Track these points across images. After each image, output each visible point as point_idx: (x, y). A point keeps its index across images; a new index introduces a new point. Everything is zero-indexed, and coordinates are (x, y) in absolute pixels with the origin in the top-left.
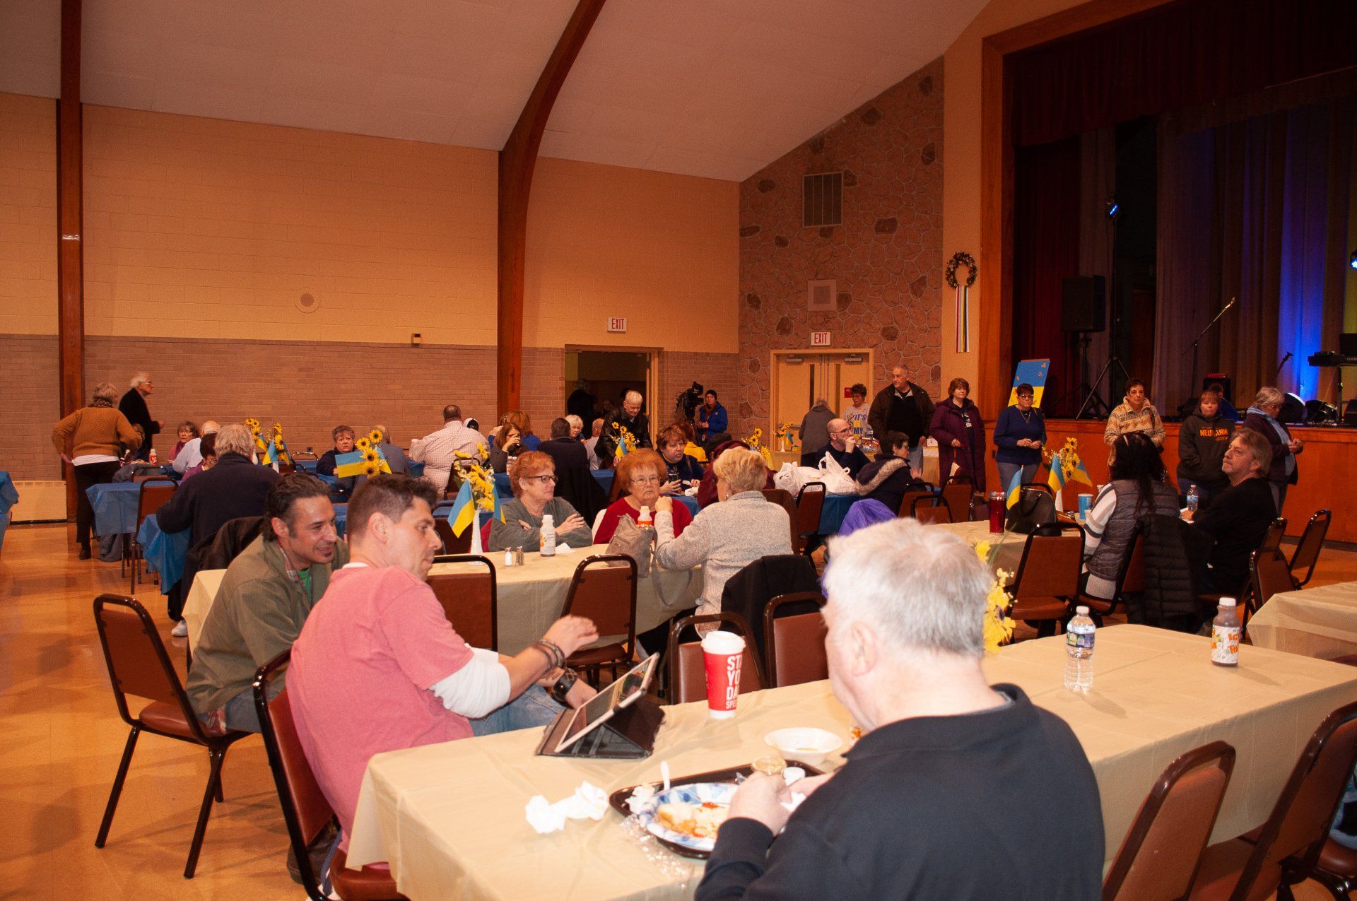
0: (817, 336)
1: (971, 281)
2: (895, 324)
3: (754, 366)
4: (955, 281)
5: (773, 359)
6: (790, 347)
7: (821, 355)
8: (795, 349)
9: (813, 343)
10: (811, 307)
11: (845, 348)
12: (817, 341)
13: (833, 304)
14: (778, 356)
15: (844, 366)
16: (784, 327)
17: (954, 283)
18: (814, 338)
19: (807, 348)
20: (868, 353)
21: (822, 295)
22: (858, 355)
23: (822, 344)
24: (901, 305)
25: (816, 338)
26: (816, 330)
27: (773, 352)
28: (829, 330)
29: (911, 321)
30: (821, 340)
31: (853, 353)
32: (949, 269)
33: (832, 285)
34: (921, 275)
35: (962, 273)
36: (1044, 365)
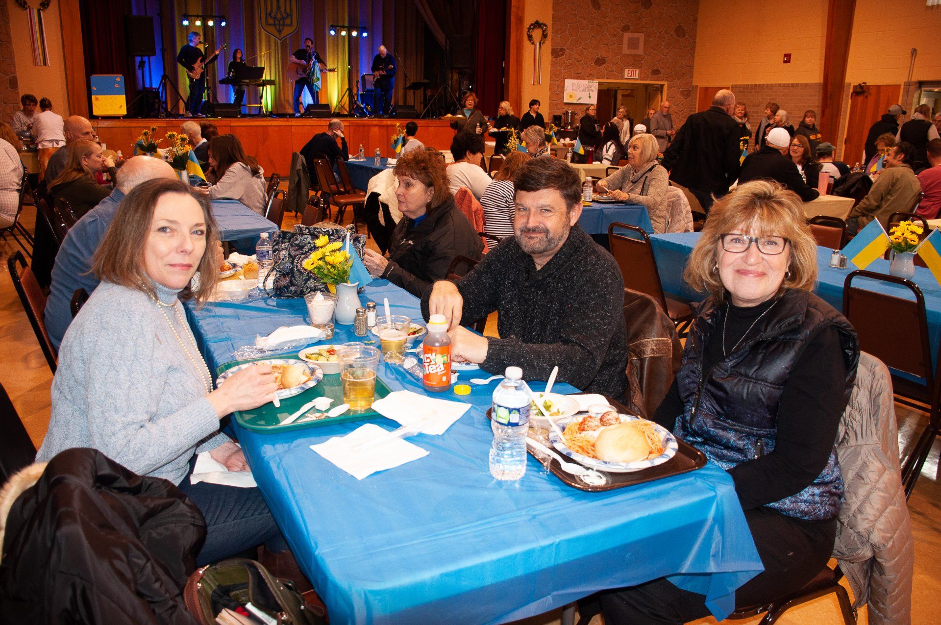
1: (44, 5)
4: (26, 3)
17: (23, 5)
36: (118, 79)
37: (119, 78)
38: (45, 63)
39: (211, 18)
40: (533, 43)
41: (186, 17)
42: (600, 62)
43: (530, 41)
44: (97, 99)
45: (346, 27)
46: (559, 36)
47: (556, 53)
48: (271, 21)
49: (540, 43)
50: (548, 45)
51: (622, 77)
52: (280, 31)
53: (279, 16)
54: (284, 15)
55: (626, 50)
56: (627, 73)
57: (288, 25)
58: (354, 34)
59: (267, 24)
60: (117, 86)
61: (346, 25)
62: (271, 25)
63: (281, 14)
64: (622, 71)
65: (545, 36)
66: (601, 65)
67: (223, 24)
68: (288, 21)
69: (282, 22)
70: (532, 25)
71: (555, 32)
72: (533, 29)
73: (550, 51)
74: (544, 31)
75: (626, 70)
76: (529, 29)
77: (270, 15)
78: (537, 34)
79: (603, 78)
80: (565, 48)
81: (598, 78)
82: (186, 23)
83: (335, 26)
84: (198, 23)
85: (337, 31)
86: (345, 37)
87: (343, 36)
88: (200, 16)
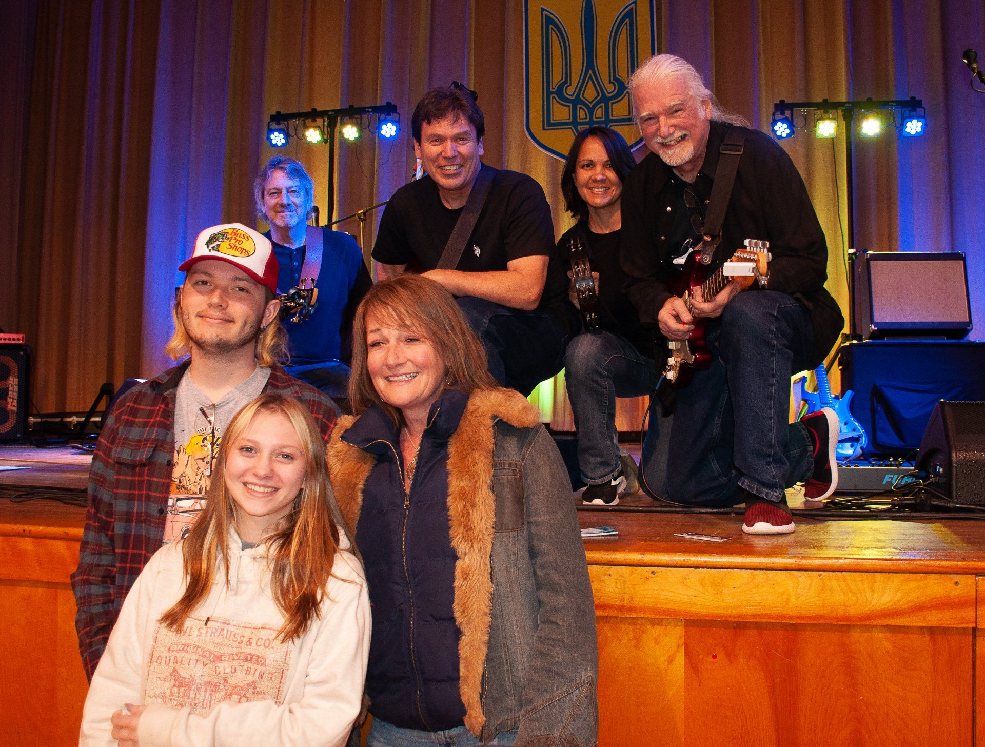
39: (351, 113)
41: (280, 120)
45: (836, 105)
48: (561, 112)
53: (590, 94)
54: (610, 89)
57: (621, 121)
58: (871, 127)
59: (549, 123)
62: (561, 125)
63: (599, 87)
67: (388, 130)
68: (620, 109)
69: (599, 114)
77: (560, 92)
82: (278, 139)
83: (791, 106)
84: (313, 136)
85: (798, 122)
86: (832, 142)
87: (824, 141)
88: (322, 114)
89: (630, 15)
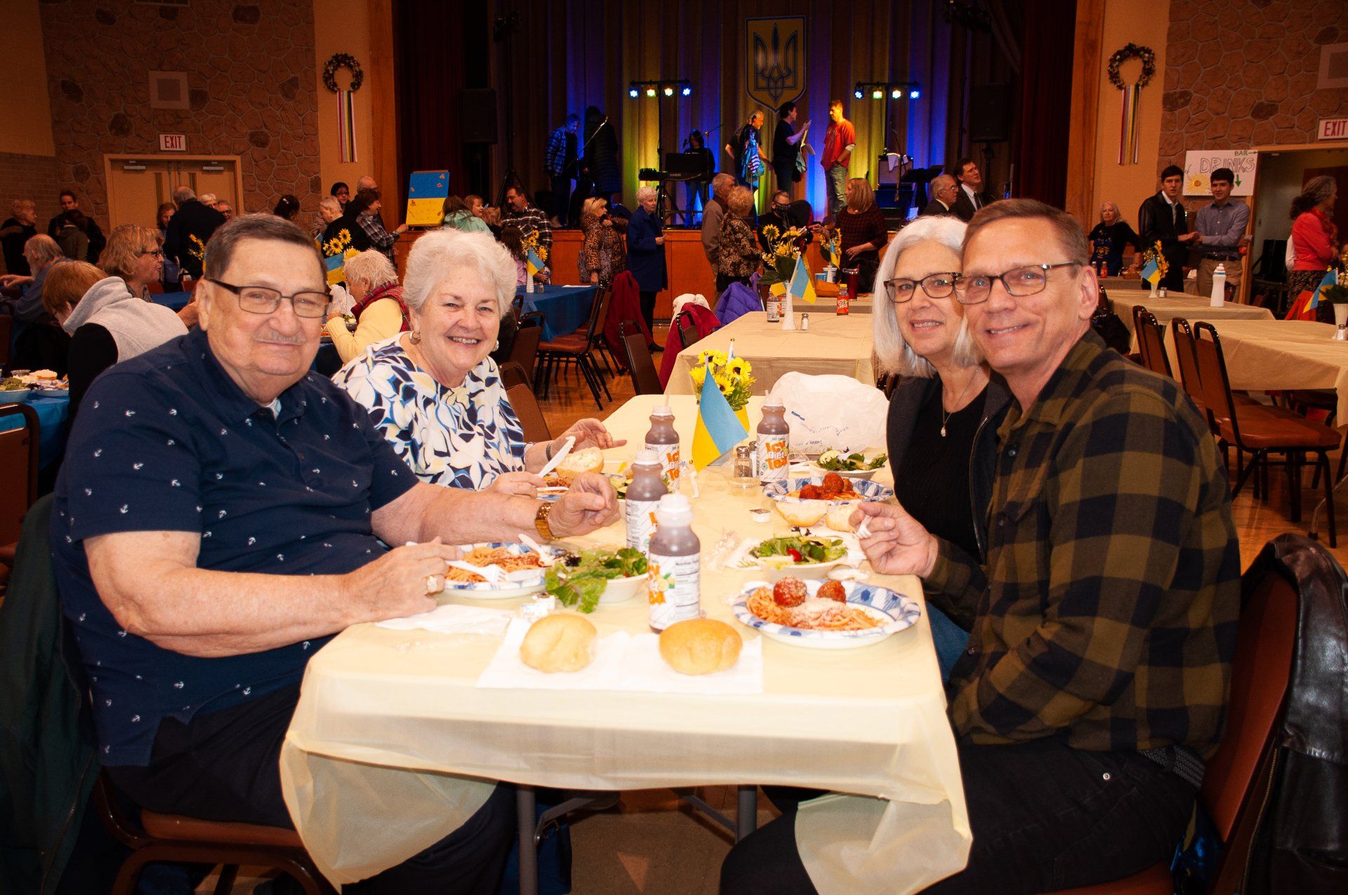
0: (168, 139)
1: (356, 86)
2: (264, 129)
3: (81, 173)
4: (335, 85)
5: (107, 164)
6: (130, 150)
7: (169, 162)
8: (138, 153)
9: (163, 147)
10: (156, 103)
11: (204, 154)
12: (169, 145)
13: (184, 103)
14: (112, 161)
15: (199, 175)
16: (120, 126)
17: (332, 87)
18: (164, 141)
19: (155, 153)
20: (234, 162)
21: (169, 90)
22: (220, 163)
23: (175, 149)
24: (270, 107)
25: (166, 142)
26: (164, 132)
27: (107, 157)
28: (183, 132)
29: (283, 127)
30: (174, 144)
31: (214, 161)
32: (327, 71)
33: (182, 78)
34: (292, 75)
35: (344, 77)
36: (442, 177)
37: (444, 175)
38: (352, 160)
39: (670, 84)
40: (1120, 88)
41: (634, 86)
42: (1262, 111)
43: (1115, 82)
44: (413, 203)
45: (882, 84)
46: (1180, 68)
47: (1171, 102)
48: (762, 83)
49: (1137, 86)
50: (1156, 88)
51: (1314, 139)
52: (776, 98)
53: (776, 75)
54: (784, 72)
55: (1324, 81)
56: (1323, 129)
57: (790, 88)
58: (897, 94)
60: (439, 185)
61: (886, 81)
62: (763, 89)
63: (780, 71)
64: (1314, 127)
65: (1148, 72)
66: (1265, 117)
67: (687, 92)
68: (789, 82)
69: (779, 84)
70: (1118, 53)
71: (1172, 61)
72: (1121, 61)
73: (1160, 100)
74: (1145, 62)
75: (1322, 123)
76: (1113, 60)
77: (762, 73)
78: (1131, 70)
79: (1268, 143)
80: (1191, 90)
81: (1258, 144)
82: (634, 94)
83: (864, 84)
84: (651, 93)
85: (866, 91)
86: (880, 100)
87: (877, 100)
88: (654, 83)
89: (794, 38)
